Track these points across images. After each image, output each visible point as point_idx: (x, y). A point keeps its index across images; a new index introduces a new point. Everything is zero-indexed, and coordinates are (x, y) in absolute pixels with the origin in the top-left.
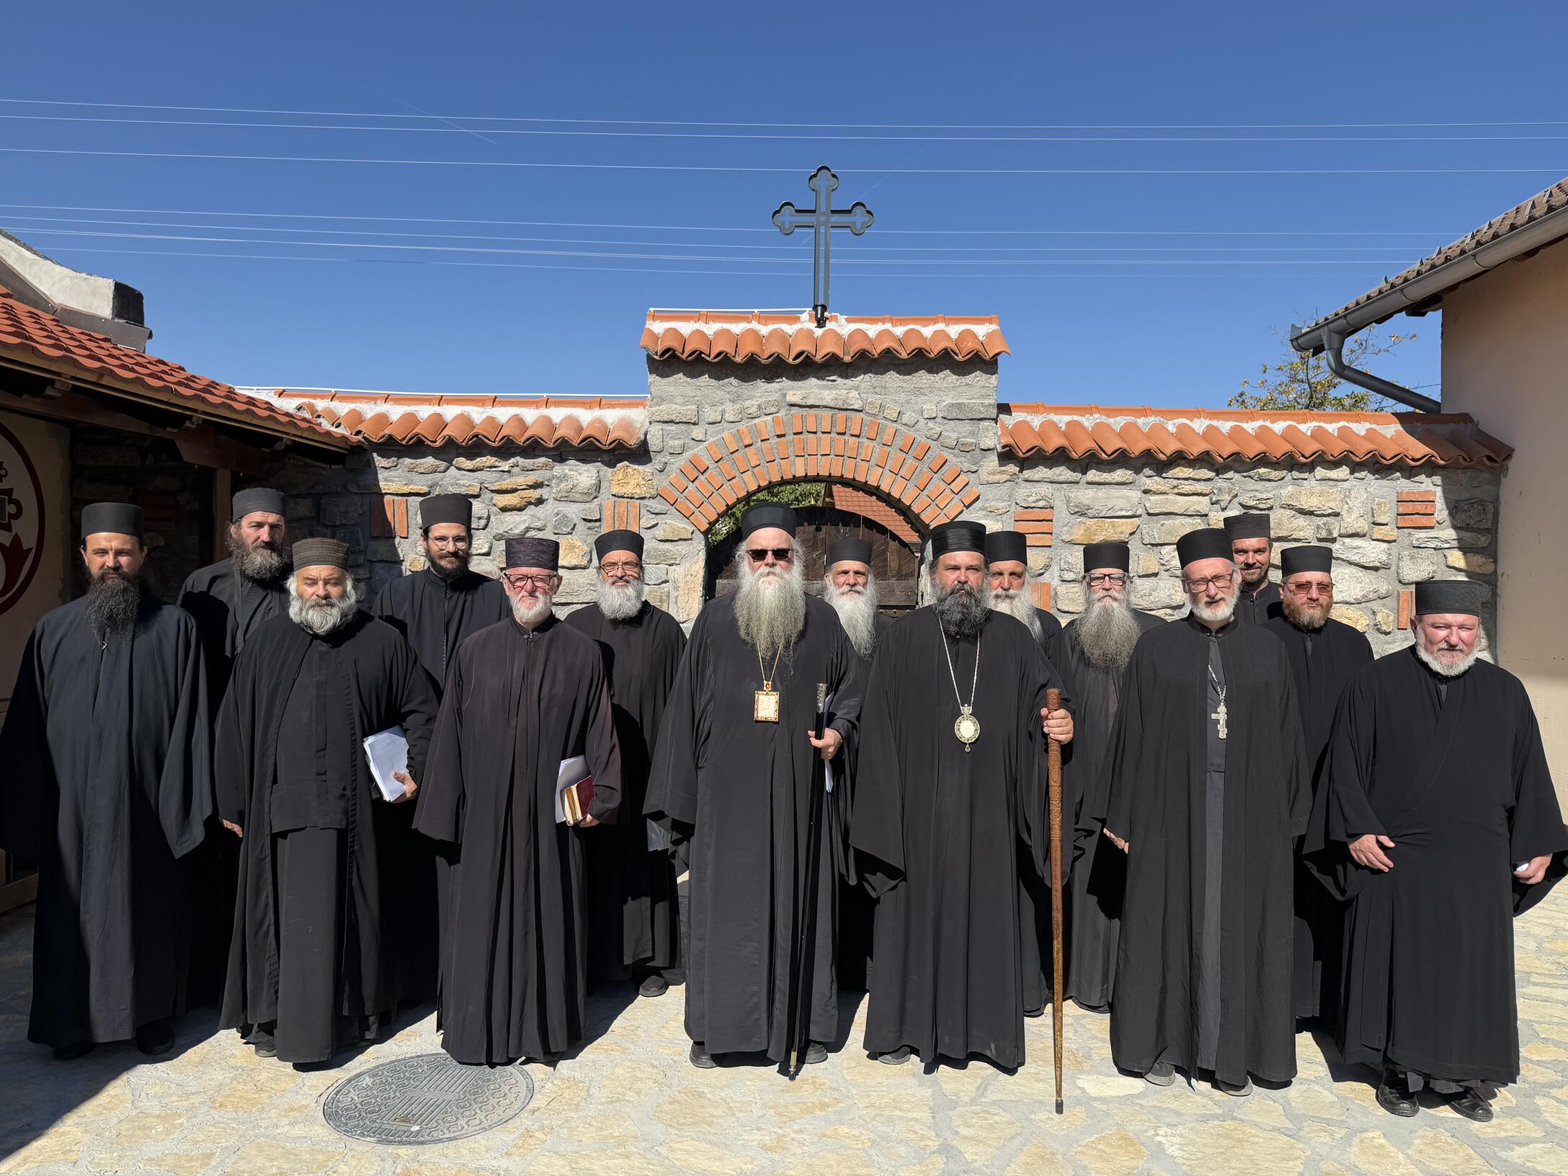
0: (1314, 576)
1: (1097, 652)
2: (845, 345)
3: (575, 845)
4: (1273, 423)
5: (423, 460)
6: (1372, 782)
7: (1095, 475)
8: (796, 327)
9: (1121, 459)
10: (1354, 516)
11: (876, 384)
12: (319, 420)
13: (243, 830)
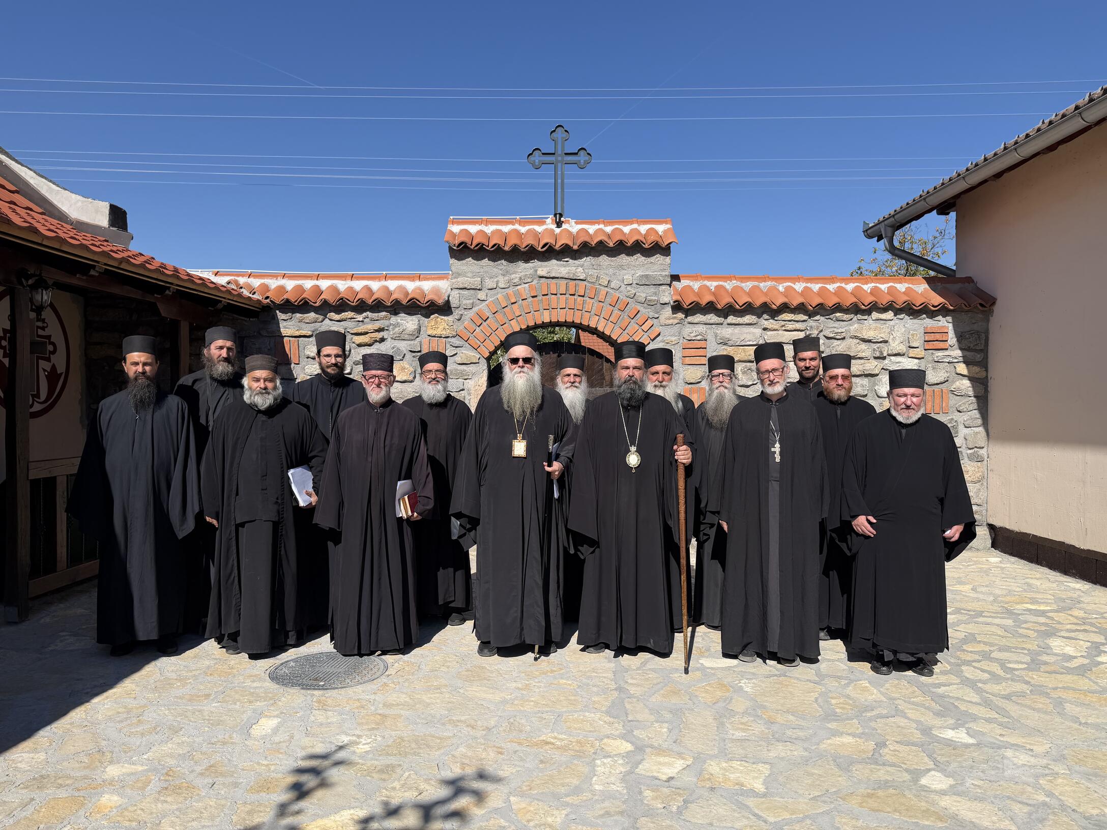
0: (840, 371)
1: (716, 419)
2: (574, 238)
3: (407, 530)
4: (846, 285)
5: (308, 315)
6: (865, 486)
7: (732, 319)
8: (544, 227)
9: (748, 309)
10: (896, 343)
11: (594, 263)
12: (242, 290)
13: (218, 523)
